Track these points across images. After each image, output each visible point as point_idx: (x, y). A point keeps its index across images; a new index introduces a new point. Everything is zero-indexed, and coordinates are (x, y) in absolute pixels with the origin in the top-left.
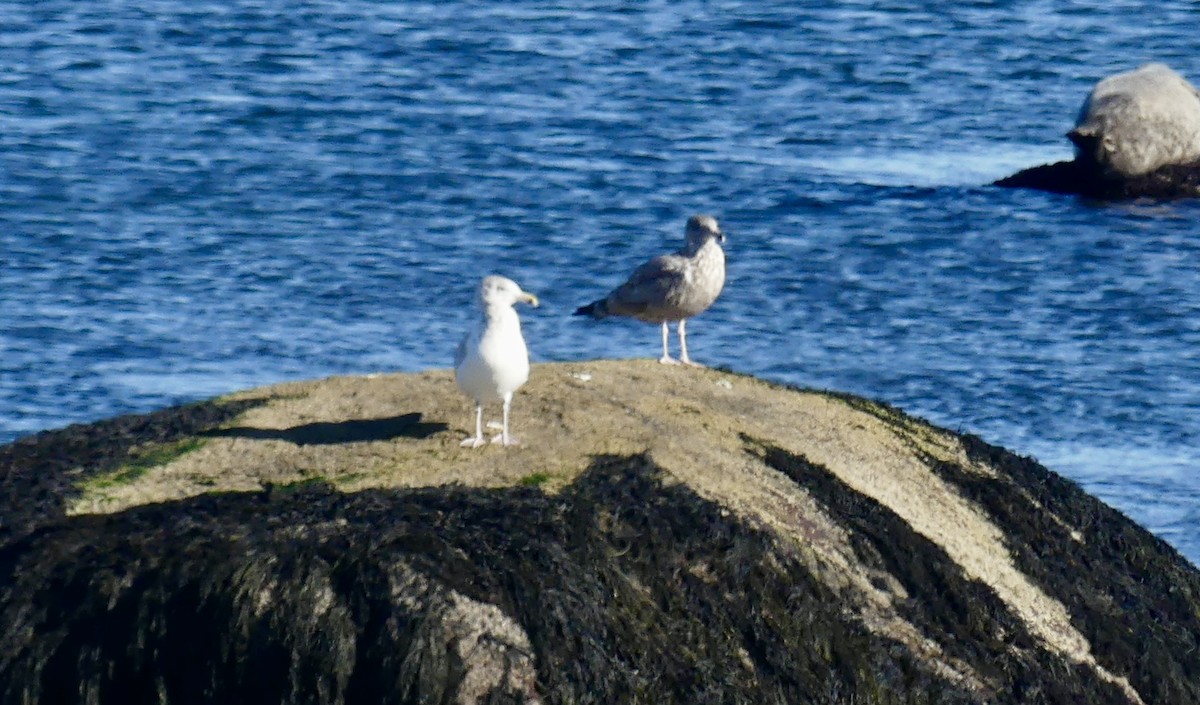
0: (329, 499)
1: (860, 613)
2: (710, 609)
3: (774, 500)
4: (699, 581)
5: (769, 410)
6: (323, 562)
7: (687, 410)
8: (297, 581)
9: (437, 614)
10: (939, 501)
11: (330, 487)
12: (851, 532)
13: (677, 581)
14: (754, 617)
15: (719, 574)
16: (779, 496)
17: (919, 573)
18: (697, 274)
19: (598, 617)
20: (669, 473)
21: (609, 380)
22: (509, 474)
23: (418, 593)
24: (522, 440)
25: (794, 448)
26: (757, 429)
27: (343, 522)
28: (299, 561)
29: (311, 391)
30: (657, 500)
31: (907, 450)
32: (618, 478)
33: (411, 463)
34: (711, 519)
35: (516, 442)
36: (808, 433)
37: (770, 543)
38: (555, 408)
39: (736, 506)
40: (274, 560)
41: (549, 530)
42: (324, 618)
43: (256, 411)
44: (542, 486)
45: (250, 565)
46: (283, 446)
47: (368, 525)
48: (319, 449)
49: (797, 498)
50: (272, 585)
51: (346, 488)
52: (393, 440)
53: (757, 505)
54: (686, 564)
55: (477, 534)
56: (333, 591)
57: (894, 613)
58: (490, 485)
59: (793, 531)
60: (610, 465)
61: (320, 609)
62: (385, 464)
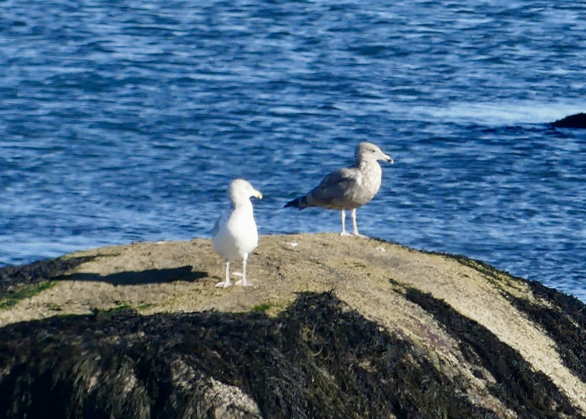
0: (134, 320)
1: (467, 392)
2: (372, 389)
3: (412, 321)
4: (365, 371)
5: (408, 265)
6: (130, 359)
7: (358, 265)
8: (113, 371)
9: (202, 392)
10: (516, 323)
11: (134, 312)
12: (460, 342)
13: (351, 371)
14: (399, 394)
15: (377, 368)
16: (414, 319)
17: (503, 367)
18: (365, 180)
19: (302, 394)
20: (346, 305)
21: (309, 246)
22: (247, 304)
23: (189, 379)
24: (255, 284)
25: (424, 289)
26: (400, 277)
27: (143, 334)
28: (115, 358)
29: (123, 253)
30: (338, 321)
31: (495, 291)
32: (314, 307)
33: (185, 297)
34: (373, 333)
35: (251, 285)
36: (433, 280)
37: (410, 348)
38: (275, 263)
39: (388, 325)
40: (99, 358)
41: (271, 339)
42: (130, 394)
43: (87, 264)
44: (267, 312)
45: (84, 361)
46: (104, 286)
47: (158, 336)
48: (127, 289)
49: (426, 320)
50: (98, 374)
51: (144, 313)
52: (173, 283)
53: (401, 325)
54: (357, 361)
55: (226, 342)
56: (136, 377)
57: (487, 392)
58: (234, 311)
59: (424, 341)
60: (309, 298)
61: (128, 389)
62: (169, 297)
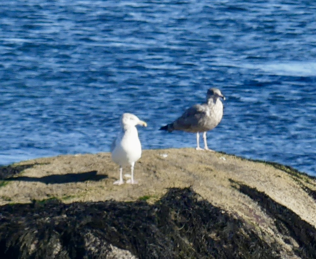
0: (59, 206)
1: (280, 254)
2: (217, 252)
3: (243, 207)
4: (212, 240)
5: (241, 169)
6: (57, 232)
7: (207, 169)
8: (46, 240)
9: (105, 253)
10: (312, 207)
11: (59, 202)
12: (275, 220)
13: (203, 240)
14: (235, 255)
15: (221, 237)
16: (246, 205)
17: (304, 236)
18: (212, 113)
19: (171, 255)
20: (200, 196)
21: (175, 157)
22: (134, 196)
23: (96, 246)
24: (139, 182)
25: (252, 185)
26: (236, 177)
27: (65, 216)
28: (47, 232)
29: (51, 162)
30: (194, 207)
31: (298, 186)
32: (179, 198)
33: (93, 191)
34: (217, 215)
35: (136, 183)
36: (257, 179)
37: (242, 225)
38: (153, 169)
39: (228, 209)
40: (36, 232)
41: (151, 219)
42: (57, 256)
43: (28, 169)
44: (147, 201)
45: (27, 234)
46: (40, 184)
47: (75, 217)
48: (55, 186)
49: (253, 206)
50: (36, 242)
51: (66, 202)
52: (85, 182)
53: (236, 209)
54: (207, 233)
55: (120, 221)
56: (61, 244)
57: (293, 253)
58: (126, 201)
59: (251, 220)
60: (176, 192)
61: (55, 252)
62: (82, 191)
